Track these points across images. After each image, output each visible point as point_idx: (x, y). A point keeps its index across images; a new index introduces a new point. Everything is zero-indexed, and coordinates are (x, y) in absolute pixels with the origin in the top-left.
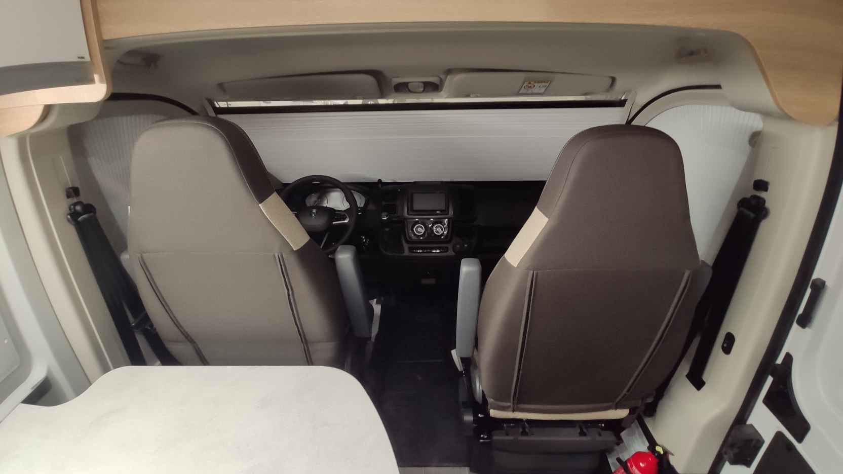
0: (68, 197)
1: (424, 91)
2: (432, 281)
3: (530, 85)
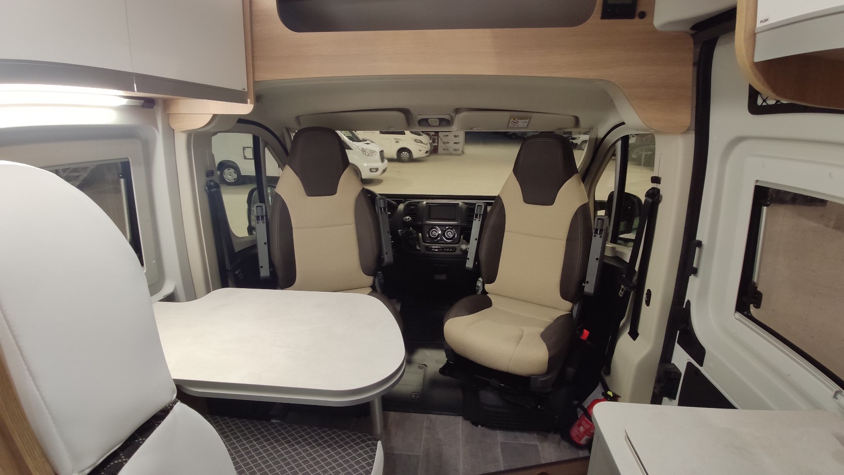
0: (207, 176)
1: (440, 125)
2: (443, 277)
3: (515, 121)
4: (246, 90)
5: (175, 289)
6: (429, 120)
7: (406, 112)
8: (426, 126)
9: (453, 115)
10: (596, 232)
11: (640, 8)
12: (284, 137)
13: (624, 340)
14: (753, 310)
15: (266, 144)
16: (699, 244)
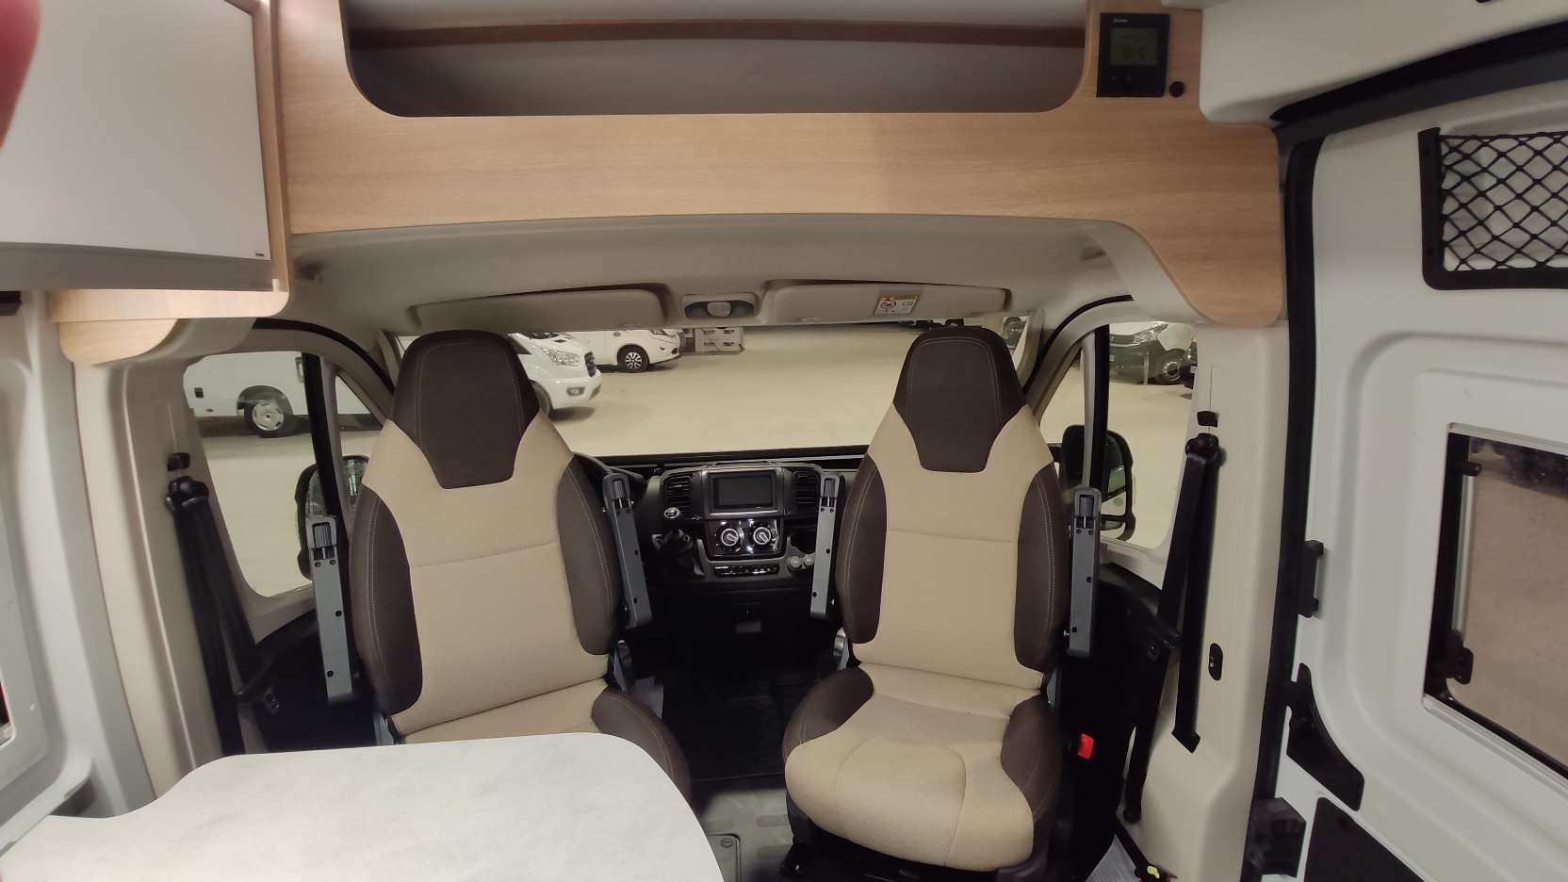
0: (170, 468)
1: (733, 315)
2: (756, 627)
3: (889, 303)
4: (267, 257)
5: (94, 769)
6: (709, 306)
7: (659, 290)
8: (703, 318)
9: (759, 293)
10: (1080, 525)
11: (1173, 76)
12: (381, 352)
13: (1166, 747)
14: (1453, 686)
15: (337, 370)
16: (1319, 549)
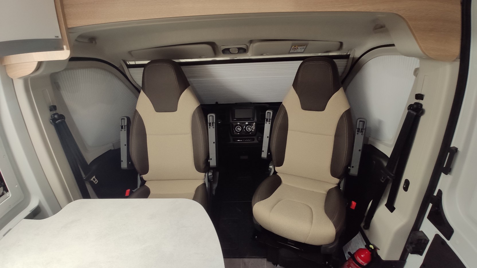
0: (51, 110)
1: (239, 52)
2: (246, 157)
3: (295, 48)
4: (60, 37)
5: (40, 202)
6: (230, 49)
7: (212, 44)
8: (229, 54)
9: (248, 45)
10: (358, 131)
13: (382, 209)
